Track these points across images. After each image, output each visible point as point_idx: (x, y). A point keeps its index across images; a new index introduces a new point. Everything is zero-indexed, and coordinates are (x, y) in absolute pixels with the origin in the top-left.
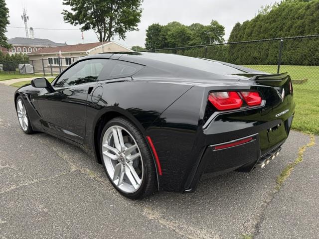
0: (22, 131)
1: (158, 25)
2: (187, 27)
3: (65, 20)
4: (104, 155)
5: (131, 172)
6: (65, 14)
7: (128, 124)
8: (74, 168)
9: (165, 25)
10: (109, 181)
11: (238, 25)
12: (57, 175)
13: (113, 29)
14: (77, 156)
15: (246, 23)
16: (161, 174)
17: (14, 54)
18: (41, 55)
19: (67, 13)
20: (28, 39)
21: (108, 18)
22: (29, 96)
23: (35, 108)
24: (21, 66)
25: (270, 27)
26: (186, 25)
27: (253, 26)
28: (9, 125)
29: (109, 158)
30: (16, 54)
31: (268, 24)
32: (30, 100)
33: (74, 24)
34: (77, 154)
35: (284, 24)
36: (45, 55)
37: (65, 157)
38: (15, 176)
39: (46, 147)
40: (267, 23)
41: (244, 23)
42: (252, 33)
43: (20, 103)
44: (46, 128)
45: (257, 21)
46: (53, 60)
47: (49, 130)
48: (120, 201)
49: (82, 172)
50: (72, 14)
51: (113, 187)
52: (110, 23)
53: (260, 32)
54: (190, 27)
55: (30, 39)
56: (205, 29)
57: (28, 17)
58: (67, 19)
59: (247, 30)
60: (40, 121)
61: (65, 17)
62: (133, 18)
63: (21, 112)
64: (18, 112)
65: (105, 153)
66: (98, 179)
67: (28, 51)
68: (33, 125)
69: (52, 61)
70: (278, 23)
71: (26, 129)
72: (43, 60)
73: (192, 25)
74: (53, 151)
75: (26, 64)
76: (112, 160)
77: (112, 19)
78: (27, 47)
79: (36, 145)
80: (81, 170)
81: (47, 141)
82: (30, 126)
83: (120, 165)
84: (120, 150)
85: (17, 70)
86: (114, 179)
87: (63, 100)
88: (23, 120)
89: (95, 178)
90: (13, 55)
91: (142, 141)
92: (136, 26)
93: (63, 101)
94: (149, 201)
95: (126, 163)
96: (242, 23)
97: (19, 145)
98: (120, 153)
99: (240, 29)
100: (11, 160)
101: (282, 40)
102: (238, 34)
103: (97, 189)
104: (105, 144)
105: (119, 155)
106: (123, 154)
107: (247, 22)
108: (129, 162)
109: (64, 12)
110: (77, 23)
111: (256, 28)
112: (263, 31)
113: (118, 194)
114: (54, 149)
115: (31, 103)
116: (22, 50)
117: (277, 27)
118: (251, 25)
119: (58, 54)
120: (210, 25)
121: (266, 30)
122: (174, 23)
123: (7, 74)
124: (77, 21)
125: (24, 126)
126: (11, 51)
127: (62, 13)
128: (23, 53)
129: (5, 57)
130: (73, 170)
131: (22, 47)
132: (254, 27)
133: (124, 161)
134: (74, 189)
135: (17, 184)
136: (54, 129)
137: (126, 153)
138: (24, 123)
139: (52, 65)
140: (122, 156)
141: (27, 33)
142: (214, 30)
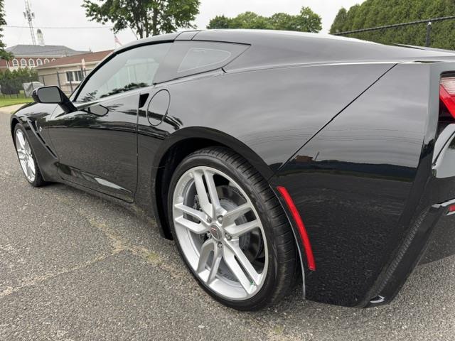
0: (26, 183)
1: (223, 18)
2: (266, 19)
3: (88, 16)
4: (178, 223)
5: (236, 257)
6: (88, 6)
7: (229, 162)
8: (118, 246)
9: (234, 17)
10: (186, 271)
11: (342, 12)
12: (89, 262)
13: (158, 27)
14: (123, 222)
15: (354, 9)
16: (312, 267)
17: (17, 69)
18: (55, 68)
19: (90, 4)
20: (35, 46)
21: (150, 10)
22: (33, 123)
23: (44, 143)
24: (26, 85)
25: (391, 13)
26: (264, 16)
27: (364, 12)
28: (7, 173)
29: (187, 228)
30: (20, 69)
31: (388, 8)
32: (36, 130)
33: (102, 21)
34: (122, 219)
35: (411, 7)
36: (60, 68)
37: (102, 225)
38: (11, 266)
39: (67, 209)
40: (387, 6)
41: (351, 8)
42: (364, 23)
43: (20, 135)
44: (65, 176)
45: (370, 5)
46: (74, 74)
47: (70, 180)
48: (216, 314)
49: (135, 253)
50: (97, 6)
51: (195, 284)
52: (155, 18)
53: (375, 21)
54: (270, 18)
55: (39, 46)
56: (292, 22)
57: (33, 14)
58: (90, 15)
59: (356, 19)
60: (55, 164)
61: (88, 10)
62: (188, 7)
63: (24, 151)
64: (18, 150)
65: (178, 219)
66: (164, 266)
67: (36, 65)
68: (43, 172)
69: (72, 76)
70: (403, 7)
71: (33, 179)
72: (58, 74)
73: (273, 16)
74: (78, 214)
75: (34, 83)
76: (193, 233)
77: (156, 12)
78: (35, 59)
79: (51, 205)
80: (131, 250)
81: (69, 198)
82: (39, 174)
83: (212, 245)
84: (211, 216)
85: (21, 92)
86: (200, 269)
87: (91, 126)
88: (27, 164)
89: (159, 265)
90: (15, 71)
91: (263, 198)
92: (193, 19)
93: (91, 128)
94: (272, 312)
95: (225, 239)
96: (348, 9)
97: (22, 207)
98: (210, 221)
99: (345, 19)
100: (5, 234)
101: (430, 23)
102: (343, 25)
103: (168, 288)
104: (179, 204)
105: (209, 224)
106: (217, 222)
107: (357, 6)
108: (231, 238)
109: (86, 4)
110: (106, 20)
111: (370, 16)
112: (382, 19)
113: (209, 299)
114: (81, 212)
115: (38, 134)
116: (28, 63)
117: (401, 13)
118: (362, 11)
119: (81, 66)
120: (300, 14)
121: (385, 19)
122: (247, 13)
123: (8, 98)
124: (106, 17)
125: (29, 174)
126: (12, 65)
127: (83, 6)
128: (30, 67)
129: (4, 74)
130: (117, 250)
131: (27, 59)
132: (366, 14)
133: (220, 236)
134: (123, 291)
135: (15, 284)
136: (80, 176)
137: (226, 222)
138: (28, 169)
139: (72, 82)
140: (216, 227)
141: (33, 38)
142: (306, 22)
